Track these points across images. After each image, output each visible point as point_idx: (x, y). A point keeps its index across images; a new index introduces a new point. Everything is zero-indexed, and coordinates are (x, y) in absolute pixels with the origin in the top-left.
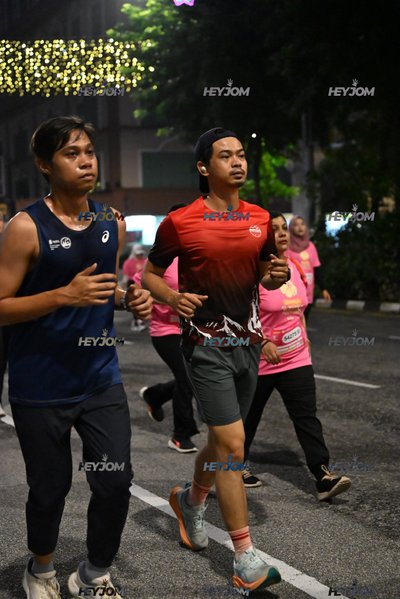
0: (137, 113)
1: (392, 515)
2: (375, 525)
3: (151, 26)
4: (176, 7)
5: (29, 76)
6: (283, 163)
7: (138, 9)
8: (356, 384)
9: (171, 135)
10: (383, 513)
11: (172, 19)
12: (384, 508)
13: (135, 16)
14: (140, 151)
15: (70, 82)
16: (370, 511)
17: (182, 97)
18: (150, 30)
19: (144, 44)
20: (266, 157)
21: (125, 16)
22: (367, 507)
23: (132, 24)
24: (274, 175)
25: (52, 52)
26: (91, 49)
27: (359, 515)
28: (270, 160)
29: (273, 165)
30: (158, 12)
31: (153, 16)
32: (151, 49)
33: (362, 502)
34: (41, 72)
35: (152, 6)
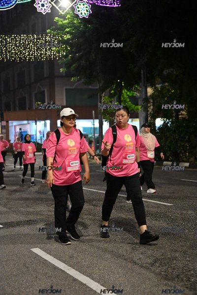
0: (61, 70)
1: (169, 269)
2: (160, 274)
3: (68, 28)
4: (80, 19)
5: (9, 52)
6: (133, 94)
7: (62, 20)
8: (162, 203)
9: (78, 81)
10: (165, 268)
11: (78, 25)
12: (166, 265)
13: (60, 23)
14: (65, 88)
15: (29, 55)
16: (159, 267)
17: (83, 62)
18: (67, 30)
19: (65, 36)
20: (124, 92)
21: (56, 23)
22: (157, 265)
23: (58, 27)
24: (128, 100)
25: (20, 40)
26: (40, 39)
27: (153, 269)
28: (127, 93)
29: (128, 95)
30: (72, 21)
31: (69, 23)
32: (68, 39)
33: (155, 262)
34: (15, 50)
35: (69, 18)
